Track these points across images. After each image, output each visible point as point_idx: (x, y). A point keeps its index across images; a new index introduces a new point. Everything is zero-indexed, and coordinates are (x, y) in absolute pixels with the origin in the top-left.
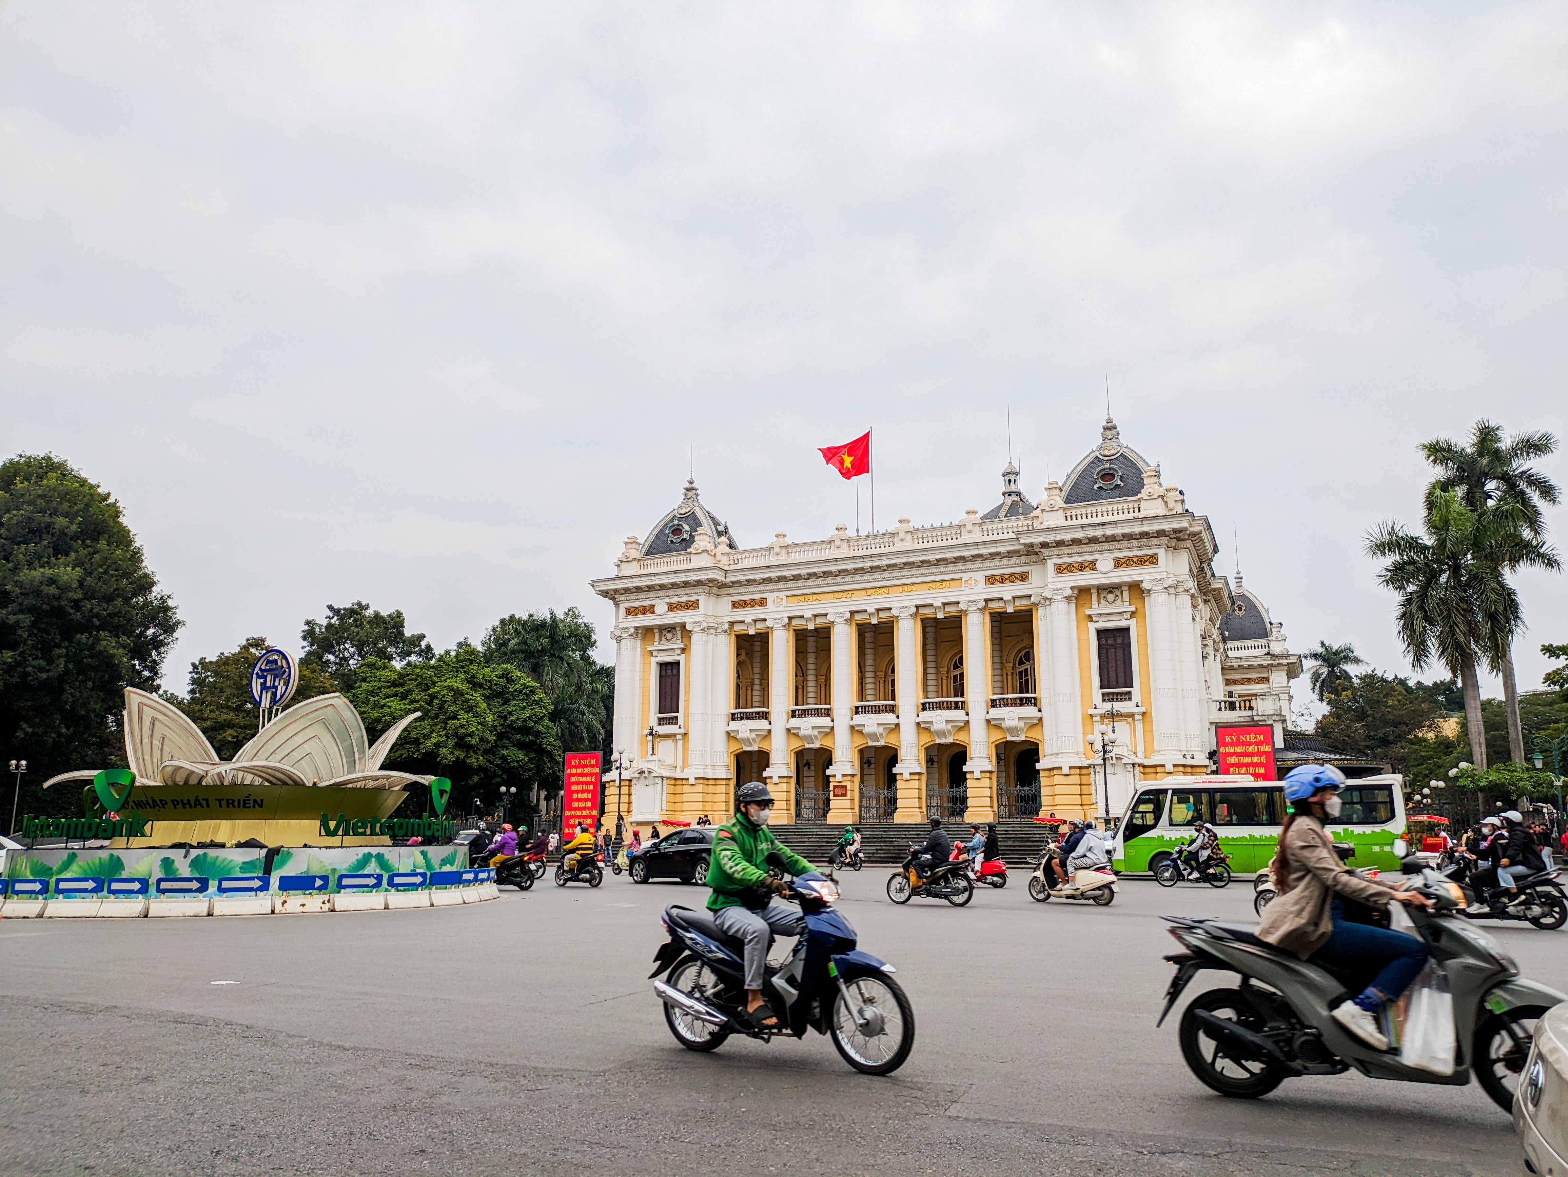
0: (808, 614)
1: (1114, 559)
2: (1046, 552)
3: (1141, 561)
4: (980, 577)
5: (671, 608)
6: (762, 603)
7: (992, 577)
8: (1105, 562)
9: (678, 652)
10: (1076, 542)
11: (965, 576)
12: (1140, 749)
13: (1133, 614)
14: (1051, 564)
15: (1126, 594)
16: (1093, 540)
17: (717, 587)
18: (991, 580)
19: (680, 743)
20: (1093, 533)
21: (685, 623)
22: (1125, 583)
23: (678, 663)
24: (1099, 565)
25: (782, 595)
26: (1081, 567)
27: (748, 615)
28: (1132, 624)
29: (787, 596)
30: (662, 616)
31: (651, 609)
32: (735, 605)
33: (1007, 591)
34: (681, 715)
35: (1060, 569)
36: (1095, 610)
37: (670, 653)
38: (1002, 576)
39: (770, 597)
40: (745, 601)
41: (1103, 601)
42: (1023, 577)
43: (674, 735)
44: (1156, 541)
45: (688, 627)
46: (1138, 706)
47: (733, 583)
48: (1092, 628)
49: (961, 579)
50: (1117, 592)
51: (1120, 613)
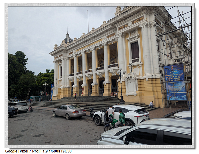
0: (79, 53)
1: (132, 21)
2: (116, 25)
3: (139, 20)
4: (105, 37)
5: (59, 56)
6: (72, 52)
8: (130, 23)
9: (62, 64)
11: (103, 38)
12: (141, 75)
13: (139, 36)
14: (118, 28)
15: (136, 31)
17: (66, 51)
18: (108, 37)
21: (61, 59)
22: (136, 28)
23: (62, 67)
24: (128, 25)
26: (124, 27)
27: (71, 55)
28: (139, 39)
29: (76, 50)
32: (69, 54)
33: (111, 39)
34: (62, 76)
35: (120, 29)
36: (129, 37)
38: (110, 35)
41: (132, 35)
42: (114, 34)
44: (143, 12)
46: (140, 62)
47: (68, 49)
48: (129, 43)
51: (135, 37)
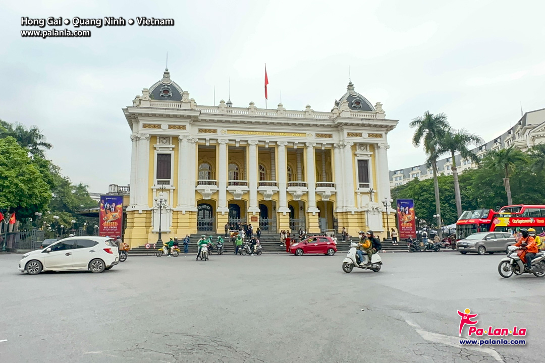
0: (238, 140)
1: (368, 134)
2: (345, 127)
3: (377, 136)
4: (314, 133)
5: (170, 127)
6: (215, 131)
7: (318, 134)
8: (365, 134)
9: (171, 149)
10: (358, 125)
11: (308, 132)
13: (371, 155)
14: (346, 132)
15: (368, 148)
16: (363, 125)
17: (194, 120)
18: (318, 135)
19: (172, 194)
20: (365, 122)
21: (179, 136)
22: (368, 143)
23: (170, 155)
24: (363, 135)
25: (225, 129)
26: (356, 135)
27: (208, 136)
28: (370, 159)
29: (228, 130)
30: (165, 130)
31: (159, 126)
32: (201, 130)
33: (325, 141)
34: (171, 181)
35: (349, 134)
36: (358, 152)
37: (168, 149)
38: (322, 134)
39: (219, 129)
40: (206, 130)
41: (360, 150)
42: (330, 136)
43: (169, 190)
45: (181, 137)
47: (202, 120)
48: (357, 159)
49: (306, 133)
50: (365, 147)
51: (367, 155)
